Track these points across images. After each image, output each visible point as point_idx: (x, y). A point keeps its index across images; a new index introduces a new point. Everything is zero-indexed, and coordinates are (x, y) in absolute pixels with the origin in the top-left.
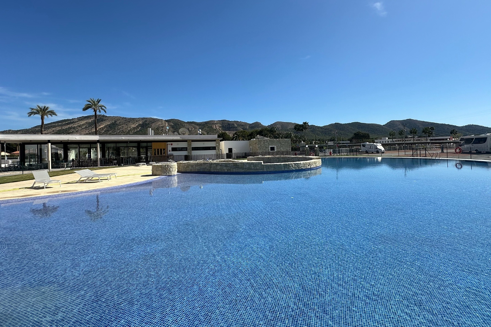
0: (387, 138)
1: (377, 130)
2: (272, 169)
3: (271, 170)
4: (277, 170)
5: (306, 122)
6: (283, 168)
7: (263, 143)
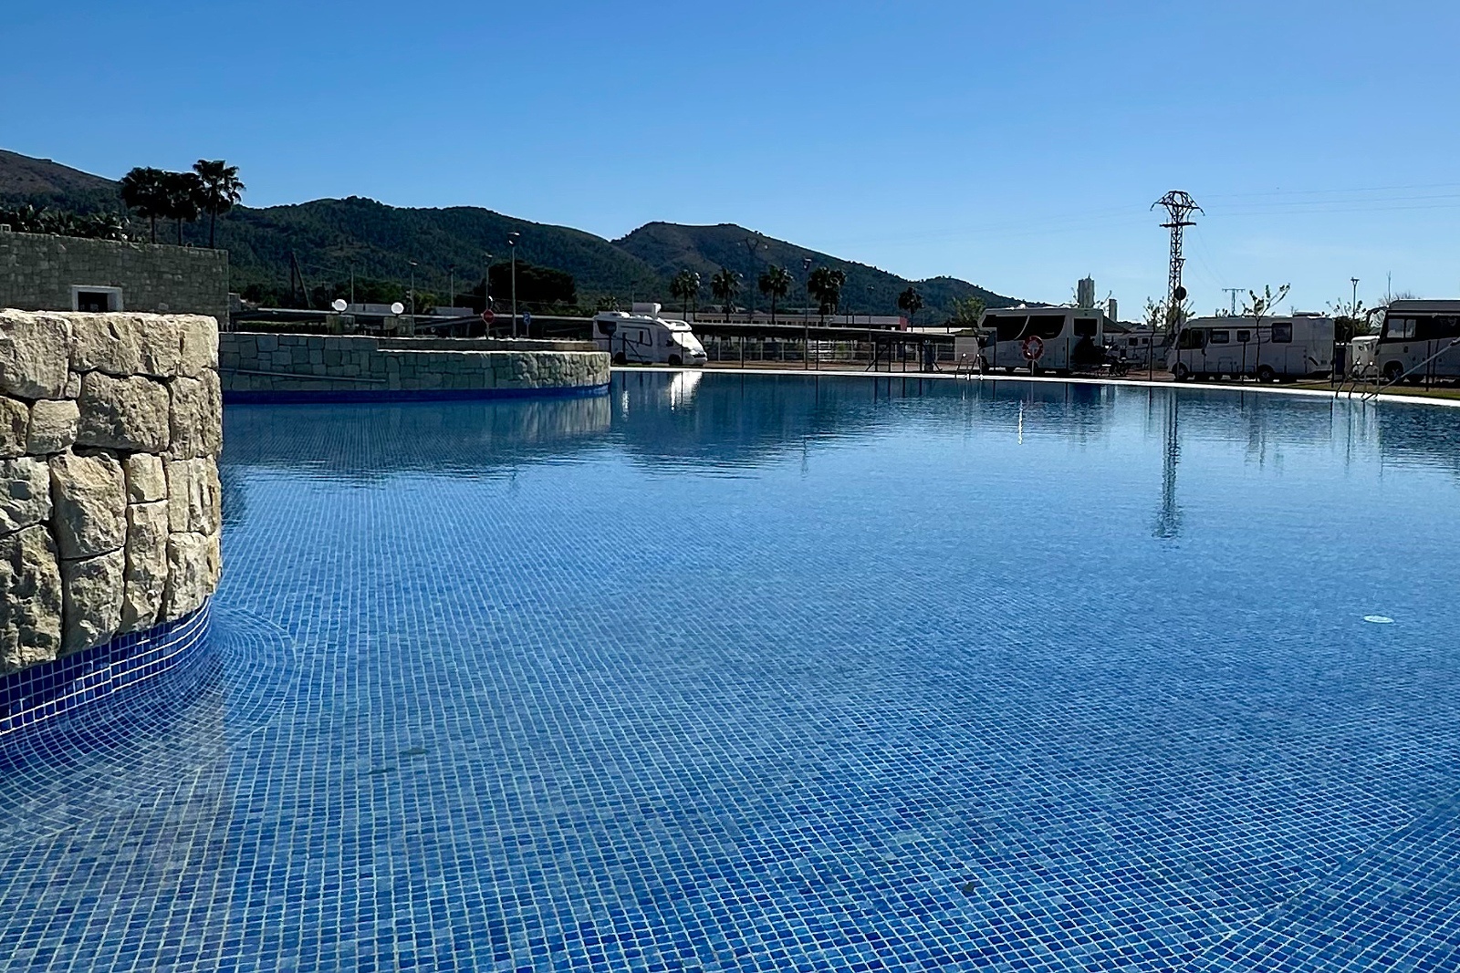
0: (658, 307)
1: (585, 264)
2: (432, 382)
3: (426, 386)
4: (460, 383)
5: (221, 164)
6: (489, 375)
7: (23, 260)
